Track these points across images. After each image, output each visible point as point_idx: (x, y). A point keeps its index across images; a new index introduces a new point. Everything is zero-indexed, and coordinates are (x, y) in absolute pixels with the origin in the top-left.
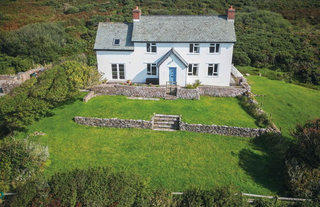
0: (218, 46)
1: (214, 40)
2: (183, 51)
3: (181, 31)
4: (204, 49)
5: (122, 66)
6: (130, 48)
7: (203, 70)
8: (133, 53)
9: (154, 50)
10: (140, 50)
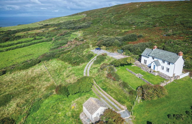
0: (170, 63)
1: (168, 61)
2: (160, 61)
3: (162, 55)
4: (166, 63)
5: (146, 61)
6: (148, 57)
7: (165, 69)
8: (149, 58)
9: (154, 59)
10: (151, 58)
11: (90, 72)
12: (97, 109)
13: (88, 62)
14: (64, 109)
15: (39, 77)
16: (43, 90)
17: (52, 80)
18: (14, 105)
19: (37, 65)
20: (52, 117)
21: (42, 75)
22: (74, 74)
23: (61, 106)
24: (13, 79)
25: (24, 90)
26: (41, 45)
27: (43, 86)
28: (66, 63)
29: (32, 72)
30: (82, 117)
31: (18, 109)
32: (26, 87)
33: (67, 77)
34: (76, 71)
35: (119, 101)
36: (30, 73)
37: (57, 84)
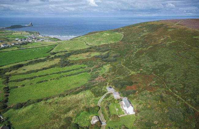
11: (101, 103)
12: (95, 120)
13: (102, 96)
14: (87, 118)
15: (80, 101)
16: (81, 108)
17: (85, 104)
18: (72, 113)
19: (80, 93)
20: (83, 120)
21: (82, 100)
22: (94, 102)
23: (86, 117)
24: (70, 100)
25: (75, 106)
26: (84, 75)
27: (82, 106)
28: (93, 94)
29: (78, 97)
30: (91, 122)
31: (73, 114)
32: (75, 105)
33: (91, 103)
34: (95, 101)
35: (105, 118)
36: (77, 98)
37: (87, 106)
